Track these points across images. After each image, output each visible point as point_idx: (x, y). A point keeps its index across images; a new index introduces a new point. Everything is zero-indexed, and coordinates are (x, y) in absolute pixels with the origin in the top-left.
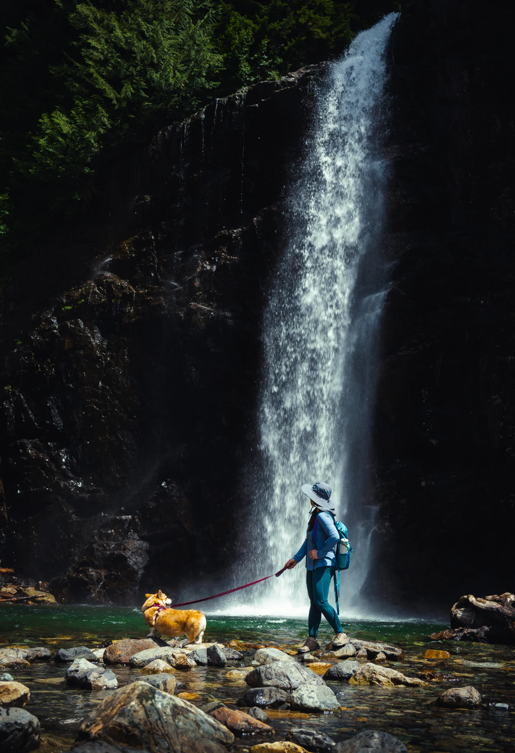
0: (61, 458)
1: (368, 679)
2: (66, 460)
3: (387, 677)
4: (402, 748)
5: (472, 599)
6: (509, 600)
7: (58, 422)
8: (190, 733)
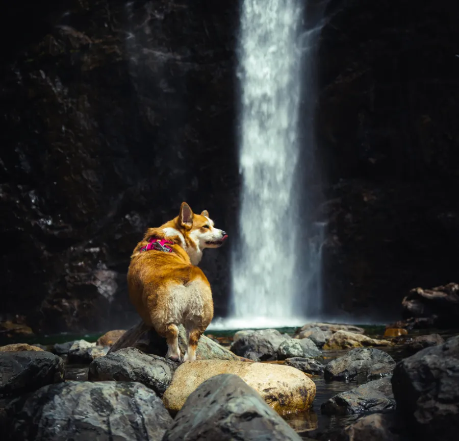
0: (30, 199)
1: (340, 345)
2: (36, 200)
3: (357, 341)
4: (389, 358)
5: (420, 291)
6: (453, 289)
7: (26, 166)
8: (203, 353)
